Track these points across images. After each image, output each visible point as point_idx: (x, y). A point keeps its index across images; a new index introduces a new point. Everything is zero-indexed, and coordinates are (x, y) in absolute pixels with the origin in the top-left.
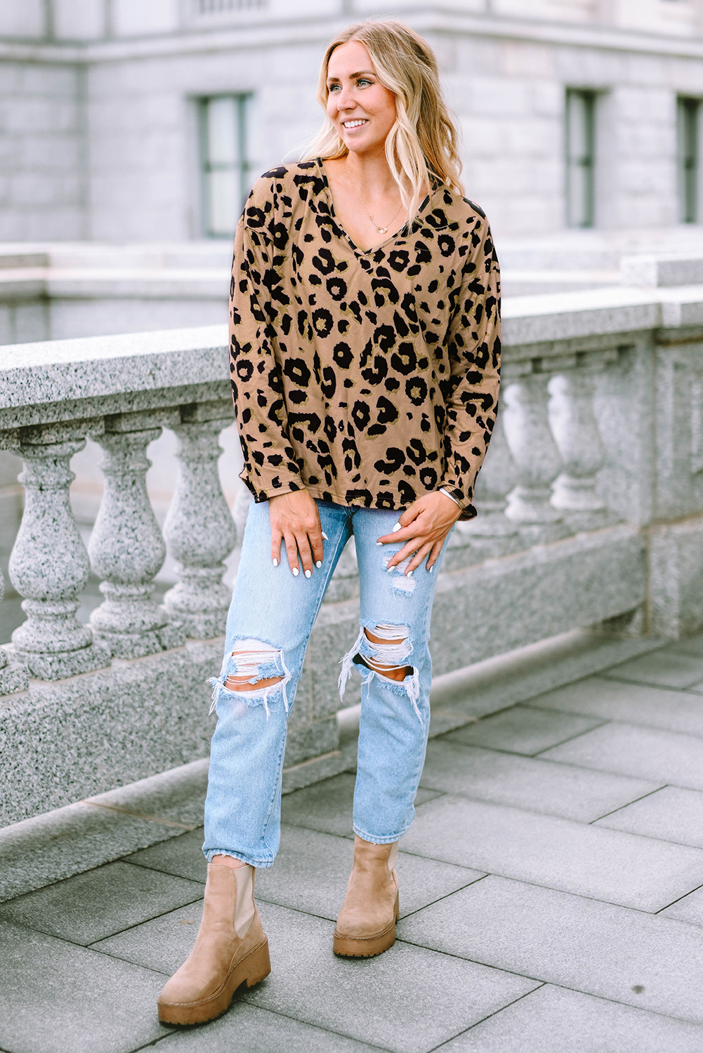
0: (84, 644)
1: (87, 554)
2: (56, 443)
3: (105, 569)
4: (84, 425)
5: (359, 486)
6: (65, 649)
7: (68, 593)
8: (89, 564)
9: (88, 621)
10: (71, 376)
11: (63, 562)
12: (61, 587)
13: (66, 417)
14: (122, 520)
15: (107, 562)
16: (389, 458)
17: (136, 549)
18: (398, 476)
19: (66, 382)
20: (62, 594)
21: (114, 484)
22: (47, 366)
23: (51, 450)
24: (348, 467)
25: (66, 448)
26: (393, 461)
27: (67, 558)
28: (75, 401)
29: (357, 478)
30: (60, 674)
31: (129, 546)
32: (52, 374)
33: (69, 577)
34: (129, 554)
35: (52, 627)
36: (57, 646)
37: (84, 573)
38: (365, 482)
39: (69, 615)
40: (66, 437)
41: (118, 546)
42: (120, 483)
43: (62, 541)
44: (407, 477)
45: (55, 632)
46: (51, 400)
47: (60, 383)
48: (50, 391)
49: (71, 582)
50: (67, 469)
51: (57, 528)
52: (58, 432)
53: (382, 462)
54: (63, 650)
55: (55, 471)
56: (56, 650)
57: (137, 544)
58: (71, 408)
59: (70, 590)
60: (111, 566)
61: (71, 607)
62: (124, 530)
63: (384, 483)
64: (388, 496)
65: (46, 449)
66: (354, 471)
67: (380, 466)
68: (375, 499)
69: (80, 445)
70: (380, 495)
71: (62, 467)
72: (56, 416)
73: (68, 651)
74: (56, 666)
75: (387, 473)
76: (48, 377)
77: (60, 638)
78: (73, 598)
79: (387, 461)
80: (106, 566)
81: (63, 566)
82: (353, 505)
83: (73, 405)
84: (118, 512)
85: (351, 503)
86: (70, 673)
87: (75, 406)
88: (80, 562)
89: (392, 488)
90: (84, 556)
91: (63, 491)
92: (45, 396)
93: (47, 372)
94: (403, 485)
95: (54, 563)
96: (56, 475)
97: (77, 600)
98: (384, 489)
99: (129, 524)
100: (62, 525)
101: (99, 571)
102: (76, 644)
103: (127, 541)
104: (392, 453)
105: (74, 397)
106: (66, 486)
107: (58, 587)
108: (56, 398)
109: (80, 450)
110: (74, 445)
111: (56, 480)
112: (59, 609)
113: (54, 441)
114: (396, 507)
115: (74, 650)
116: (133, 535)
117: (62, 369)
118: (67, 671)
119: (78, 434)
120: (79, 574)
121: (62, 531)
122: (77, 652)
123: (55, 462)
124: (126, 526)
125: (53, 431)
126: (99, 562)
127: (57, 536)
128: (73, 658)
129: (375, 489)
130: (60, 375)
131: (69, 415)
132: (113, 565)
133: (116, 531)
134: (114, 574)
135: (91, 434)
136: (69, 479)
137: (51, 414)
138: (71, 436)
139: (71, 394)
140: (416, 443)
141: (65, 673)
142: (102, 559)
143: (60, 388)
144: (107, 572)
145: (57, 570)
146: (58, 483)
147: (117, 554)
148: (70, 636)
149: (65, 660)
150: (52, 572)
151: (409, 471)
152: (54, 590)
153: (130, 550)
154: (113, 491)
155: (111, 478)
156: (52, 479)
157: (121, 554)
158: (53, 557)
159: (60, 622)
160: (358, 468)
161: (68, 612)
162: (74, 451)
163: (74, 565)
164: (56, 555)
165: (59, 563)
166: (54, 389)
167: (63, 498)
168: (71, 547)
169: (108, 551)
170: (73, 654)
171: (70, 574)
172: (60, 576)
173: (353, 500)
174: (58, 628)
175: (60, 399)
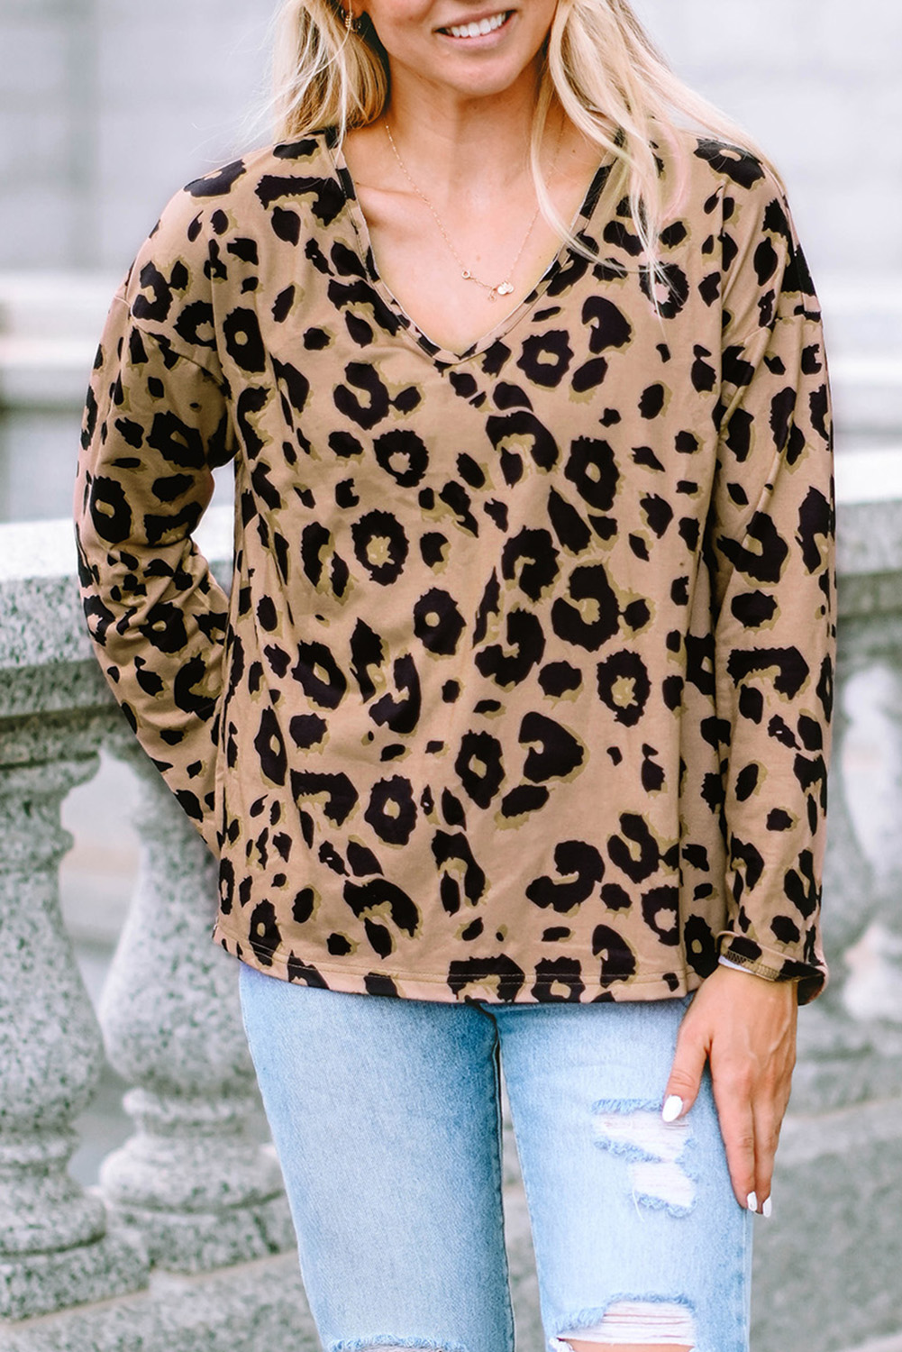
0: (85, 1234)
1: (96, 1023)
2: (32, 763)
3: (139, 1059)
4: (95, 722)
5: (484, 948)
6: (44, 1246)
7: (51, 1116)
8: (102, 1047)
9: (95, 1180)
10: (70, 607)
11: (41, 1042)
12: (37, 1100)
13: (56, 703)
14: (178, 945)
15: (145, 1042)
16: (563, 869)
17: (213, 1013)
18: (591, 913)
19: (58, 619)
20: (37, 1116)
21: (162, 862)
22: (14, 583)
23: (18, 781)
24: (450, 902)
25: (53, 775)
26: (573, 877)
27: (52, 1033)
28: (78, 664)
29: (473, 930)
30: (29, 1304)
31: (195, 1007)
32: (24, 602)
33: (54, 1078)
34: (194, 1024)
35: (12, 1195)
36: (23, 1238)
37: (91, 1069)
38: (500, 937)
39: (53, 1167)
40: (54, 748)
41: (169, 1006)
42: (177, 858)
43: (40, 993)
44: (611, 913)
45: (21, 1206)
46: (23, 664)
47: (43, 622)
48: (18, 642)
49: (60, 1090)
50: (54, 822)
51: (29, 961)
52: (36, 737)
53: (545, 881)
54: (36, 1247)
55: (26, 828)
56: (22, 1246)
57: (215, 1003)
58: (68, 681)
59: (57, 1108)
60: (153, 1054)
61: (56, 1148)
62: (185, 969)
63: (553, 934)
64: (568, 969)
65: (7, 776)
66: (467, 913)
67: (540, 892)
68: (531, 979)
69: (85, 767)
70: (544, 967)
71: (44, 819)
72: (31, 701)
73: (49, 1252)
74: (19, 1287)
75: (563, 907)
76: (15, 610)
77: (32, 1220)
78: (62, 1128)
79: (558, 879)
80: (141, 1054)
81: (41, 1052)
82: (467, 998)
83: (72, 674)
84: (169, 926)
85: (462, 993)
86: (52, 1302)
87: (77, 677)
88: (82, 1043)
89: (578, 946)
90: (90, 1029)
91: (43, 876)
92: (7, 652)
93: (13, 598)
94: (604, 938)
95: (20, 1045)
96: (29, 838)
97: (72, 1132)
98: (555, 951)
99: (198, 955)
100: (41, 956)
101: (122, 1064)
102: (66, 1233)
103: (191, 996)
104: (573, 855)
105: (76, 657)
106: (50, 865)
107: (29, 1101)
108: (32, 658)
109: (85, 779)
110: (73, 768)
111: (29, 850)
112: (31, 1152)
113: (26, 758)
114: (587, 996)
115: (62, 1250)
116: (204, 981)
117: (49, 589)
118: (45, 1297)
119: (83, 741)
120: (79, 1070)
121: (40, 968)
122: (70, 1255)
123: (27, 807)
124: (189, 959)
125: (25, 736)
126: (125, 1043)
127: (27, 982)
128: (59, 1267)
129: (528, 952)
130: (44, 604)
131: (62, 699)
132: (158, 1051)
133: (166, 970)
134: (159, 1073)
135: (112, 743)
136: (58, 847)
137: (20, 694)
138: (65, 746)
139: (68, 649)
140: (633, 824)
141: (40, 1303)
142: (133, 1038)
143: (43, 634)
144: (142, 1067)
145: (28, 1060)
146: (34, 857)
147: (168, 1026)
148: (56, 1216)
149: (43, 1272)
150: (15, 1066)
151: (615, 898)
152: (20, 1108)
153: (199, 1017)
154: (159, 877)
155: (157, 846)
156: (19, 846)
157: (177, 1024)
158: (18, 1030)
159: (30, 1182)
160: (474, 902)
161: (48, 1161)
162: (72, 782)
163: (68, 1050)
164: (26, 1025)
165: (32, 1045)
166: (29, 636)
167: (44, 892)
168: (61, 1008)
169: (146, 1016)
170: (59, 1259)
171: (56, 1071)
172: (35, 1075)
173: (469, 985)
174: (26, 1195)
175: (42, 659)
